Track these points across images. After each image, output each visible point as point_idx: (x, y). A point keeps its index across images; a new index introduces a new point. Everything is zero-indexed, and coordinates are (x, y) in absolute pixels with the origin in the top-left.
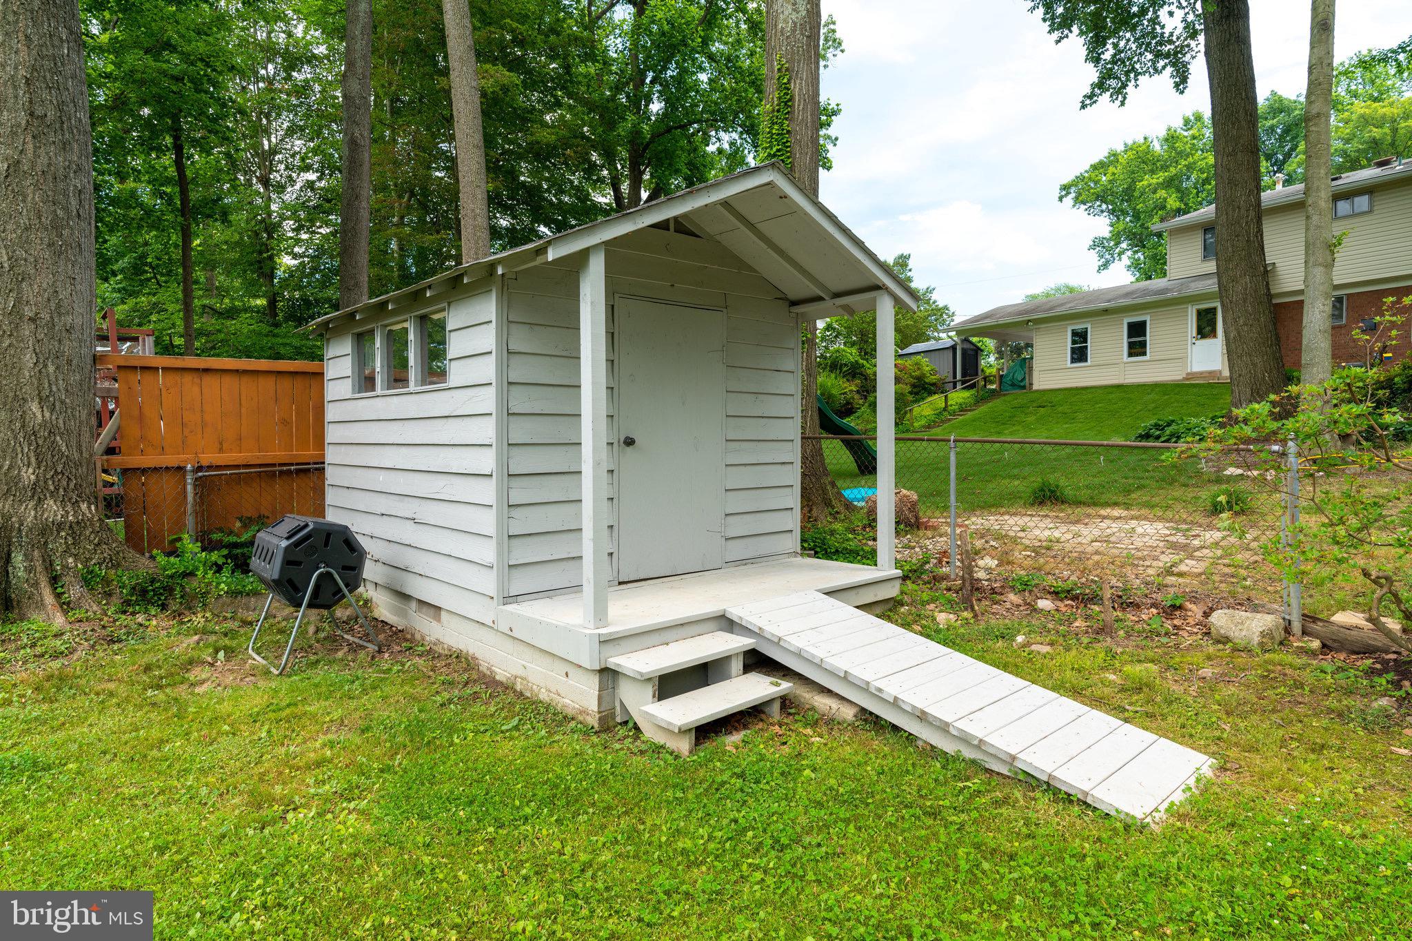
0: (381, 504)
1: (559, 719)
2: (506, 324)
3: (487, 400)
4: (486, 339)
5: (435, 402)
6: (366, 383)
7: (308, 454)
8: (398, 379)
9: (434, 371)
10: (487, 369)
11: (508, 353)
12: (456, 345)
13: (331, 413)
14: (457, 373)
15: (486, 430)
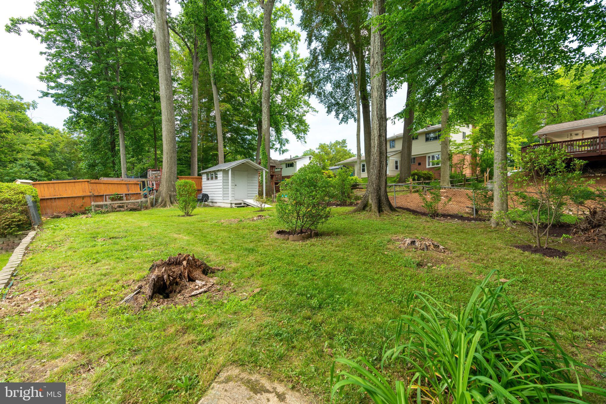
0: (210, 190)
1: (227, 208)
2: (223, 174)
3: (221, 181)
4: (221, 175)
5: (216, 181)
6: (208, 179)
7: (200, 188)
8: (212, 178)
9: (216, 178)
10: (221, 178)
11: (223, 177)
12: (218, 176)
13: (203, 183)
14: (218, 179)
15: (221, 184)
